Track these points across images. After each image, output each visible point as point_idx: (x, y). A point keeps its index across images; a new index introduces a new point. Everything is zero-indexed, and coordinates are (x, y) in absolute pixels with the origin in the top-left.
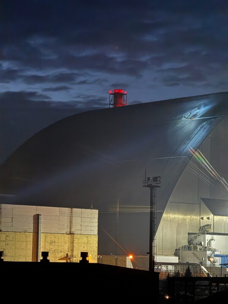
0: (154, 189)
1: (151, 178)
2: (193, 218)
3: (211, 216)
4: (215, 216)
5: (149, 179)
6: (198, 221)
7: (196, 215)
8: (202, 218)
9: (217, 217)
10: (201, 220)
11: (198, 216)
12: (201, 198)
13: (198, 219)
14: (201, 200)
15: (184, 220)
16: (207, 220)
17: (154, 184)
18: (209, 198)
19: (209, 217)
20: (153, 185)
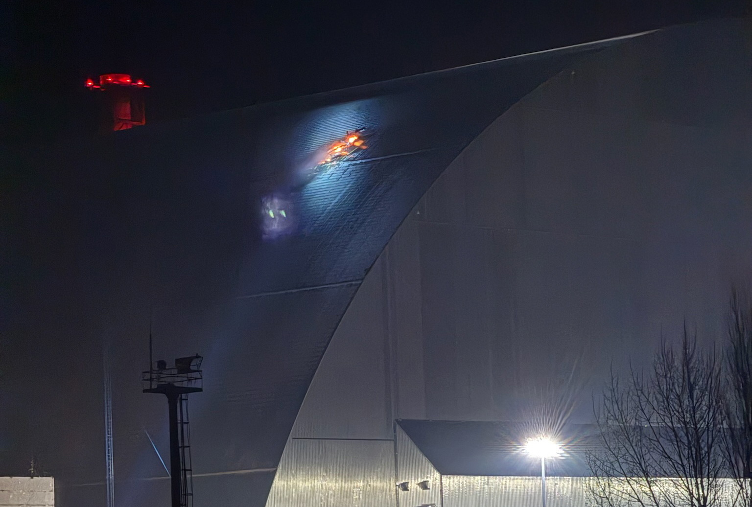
0: (181, 400)
1: (171, 364)
2: (375, 488)
3: (433, 477)
4: (443, 476)
5: (162, 364)
6: (390, 495)
7: (383, 478)
8: (405, 487)
9: (452, 479)
10: (400, 491)
11: (390, 480)
12: (397, 420)
13: (390, 490)
14: (398, 427)
15: (346, 495)
16: (420, 489)
17: (181, 382)
18: (422, 418)
19: (425, 479)
20: (176, 384)
